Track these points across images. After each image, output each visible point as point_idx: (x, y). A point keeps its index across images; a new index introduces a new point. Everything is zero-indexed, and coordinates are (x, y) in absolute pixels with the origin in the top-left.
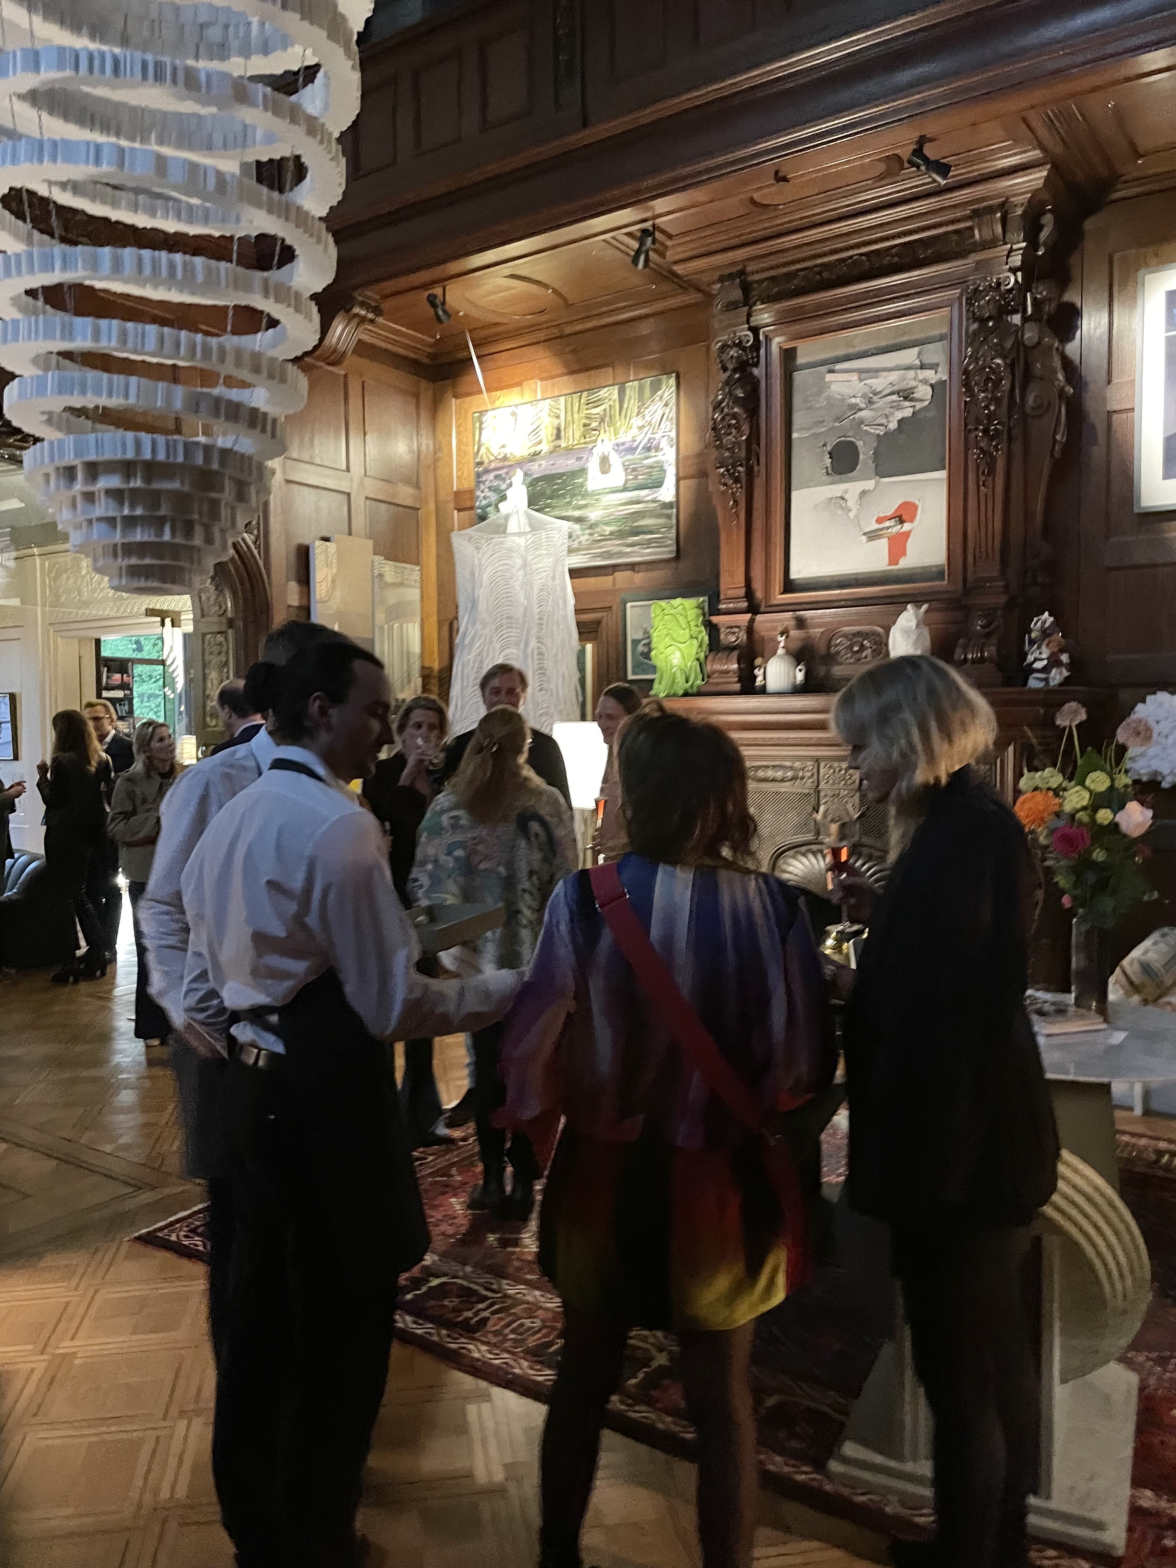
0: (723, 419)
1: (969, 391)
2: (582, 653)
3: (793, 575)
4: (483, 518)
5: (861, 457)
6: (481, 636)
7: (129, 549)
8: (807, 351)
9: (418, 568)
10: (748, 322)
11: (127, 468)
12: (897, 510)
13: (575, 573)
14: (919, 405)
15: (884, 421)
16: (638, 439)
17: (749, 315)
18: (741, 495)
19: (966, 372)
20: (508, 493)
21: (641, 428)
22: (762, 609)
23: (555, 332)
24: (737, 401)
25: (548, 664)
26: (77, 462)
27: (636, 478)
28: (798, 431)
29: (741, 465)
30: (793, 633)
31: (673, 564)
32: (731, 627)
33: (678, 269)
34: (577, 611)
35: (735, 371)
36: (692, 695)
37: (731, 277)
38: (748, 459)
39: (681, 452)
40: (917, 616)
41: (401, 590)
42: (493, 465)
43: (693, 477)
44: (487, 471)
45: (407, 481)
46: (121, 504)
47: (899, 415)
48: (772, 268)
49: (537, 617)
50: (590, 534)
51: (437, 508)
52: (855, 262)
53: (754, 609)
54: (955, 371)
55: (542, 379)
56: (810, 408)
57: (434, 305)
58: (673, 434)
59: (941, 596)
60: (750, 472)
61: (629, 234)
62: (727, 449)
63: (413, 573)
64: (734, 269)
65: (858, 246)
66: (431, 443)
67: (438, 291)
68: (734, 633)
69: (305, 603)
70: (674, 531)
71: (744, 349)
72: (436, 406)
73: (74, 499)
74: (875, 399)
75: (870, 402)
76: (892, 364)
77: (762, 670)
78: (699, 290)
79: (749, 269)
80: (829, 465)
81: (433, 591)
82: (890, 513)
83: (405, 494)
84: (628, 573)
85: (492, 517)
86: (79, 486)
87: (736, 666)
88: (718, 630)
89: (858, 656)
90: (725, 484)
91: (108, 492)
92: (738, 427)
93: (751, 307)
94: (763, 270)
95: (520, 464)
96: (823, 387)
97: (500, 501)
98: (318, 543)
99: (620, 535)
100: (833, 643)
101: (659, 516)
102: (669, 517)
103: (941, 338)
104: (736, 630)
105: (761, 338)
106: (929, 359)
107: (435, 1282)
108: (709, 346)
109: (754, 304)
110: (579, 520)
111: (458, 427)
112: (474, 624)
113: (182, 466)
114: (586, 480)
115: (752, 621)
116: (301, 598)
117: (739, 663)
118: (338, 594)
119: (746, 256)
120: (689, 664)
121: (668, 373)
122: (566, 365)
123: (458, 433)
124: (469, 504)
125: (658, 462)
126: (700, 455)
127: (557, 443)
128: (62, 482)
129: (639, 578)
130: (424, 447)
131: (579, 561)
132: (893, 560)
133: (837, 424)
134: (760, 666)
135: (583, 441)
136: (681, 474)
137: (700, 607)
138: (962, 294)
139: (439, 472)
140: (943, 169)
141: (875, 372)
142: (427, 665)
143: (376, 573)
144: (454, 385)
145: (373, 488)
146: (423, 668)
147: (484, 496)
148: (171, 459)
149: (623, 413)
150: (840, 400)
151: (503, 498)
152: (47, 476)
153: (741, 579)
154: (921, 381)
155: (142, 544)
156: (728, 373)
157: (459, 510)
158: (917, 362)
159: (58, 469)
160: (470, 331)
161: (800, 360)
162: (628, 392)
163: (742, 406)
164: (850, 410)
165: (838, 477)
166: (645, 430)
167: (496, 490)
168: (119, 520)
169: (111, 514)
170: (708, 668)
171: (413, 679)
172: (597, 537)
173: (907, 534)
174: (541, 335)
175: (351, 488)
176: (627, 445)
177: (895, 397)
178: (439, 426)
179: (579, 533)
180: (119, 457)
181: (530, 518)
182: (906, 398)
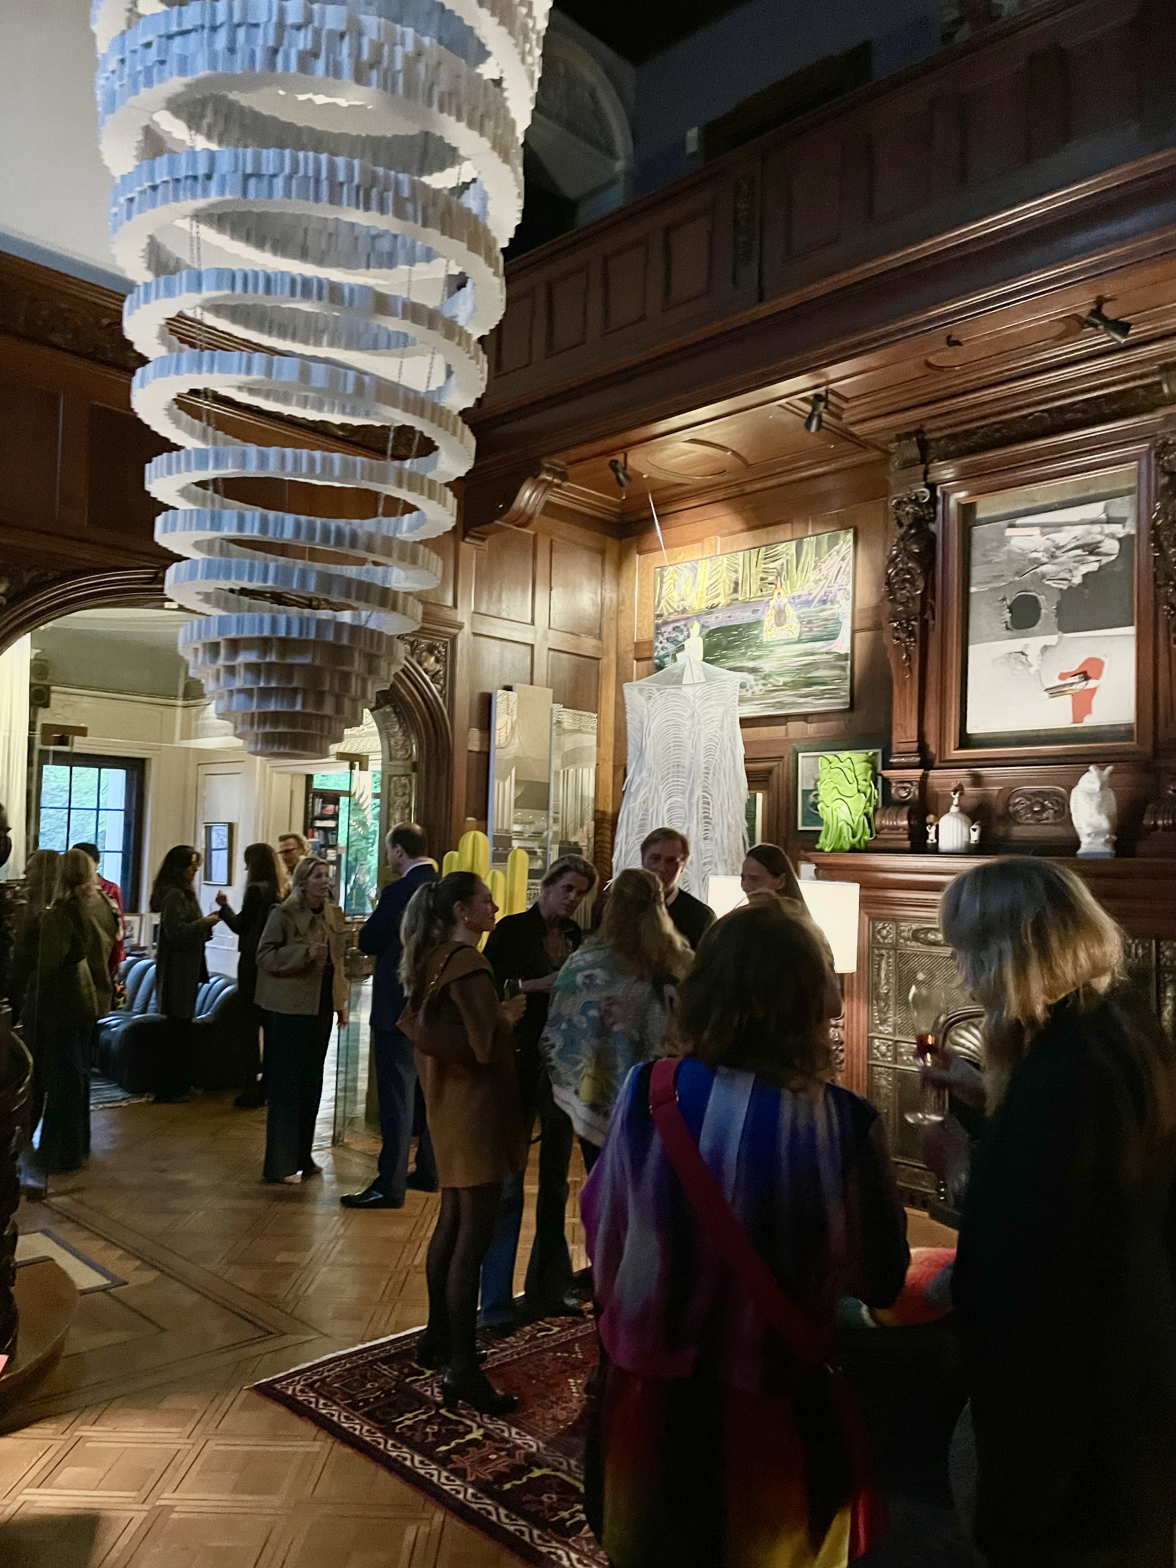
0: (897, 574)
1: (1159, 547)
2: (752, 802)
3: (971, 729)
4: (660, 667)
5: (1043, 611)
6: (646, 785)
7: (265, 718)
8: (987, 506)
9: (595, 715)
10: (925, 479)
11: (264, 644)
12: (1082, 666)
13: (745, 722)
14: (1105, 560)
15: (1067, 576)
16: (815, 593)
17: (926, 473)
18: (915, 649)
19: (1154, 526)
20: (685, 643)
21: (817, 582)
22: (937, 764)
23: (735, 490)
24: (911, 556)
25: (714, 814)
26: (219, 639)
27: (811, 630)
28: (975, 586)
29: (915, 620)
30: (968, 790)
31: (848, 716)
32: (903, 782)
33: (853, 429)
34: (746, 760)
35: (910, 527)
36: (860, 851)
37: (908, 435)
38: (923, 612)
39: (858, 604)
40: (1100, 777)
41: (578, 735)
42: (672, 617)
43: (869, 629)
44: (666, 623)
45: (590, 633)
46: (259, 677)
47: (1084, 569)
48: (950, 426)
49: (703, 766)
50: (764, 685)
51: (618, 658)
52: (1036, 418)
53: (926, 764)
54: (1144, 522)
55: (722, 536)
56: (990, 562)
57: (615, 470)
58: (850, 588)
59: (1126, 758)
60: (924, 625)
61: (804, 400)
62: (902, 604)
63: (590, 720)
64: (913, 428)
65: (1039, 403)
66: (614, 596)
67: (620, 457)
68: (905, 788)
69: (485, 749)
70: (848, 682)
71: (920, 505)
72: (621, 562)
73: (218, 671)
74: (1058, 553)
75: (1053, 556)
76: (1076, 519)
77: (934, 828)
78: (878, 449)
79: (926, 429)
80: (1008, 620)
81: (609, 737)
82: (1074, 668)
83: (588, 645)
84: (801, 724)
85: (670, 666)
86: (221, 661)
87: (906, 822)
88: (890, 783)
89: (1039, 817)
90: (898, 639)
91: (248, 666)
92: (912, 582)
93: (927, 465)
94: (940, 429)
95: (698, 616)
96: (1004, 541)
97: (678, 652)
98: (500, 692)
99: (794, 685)
100: (1012, 802)
101: (834, 667)
102: (843, 668)
103: (1129, 492)
104: (908, 785)
105: (939, 494)
106: (1115, 513)
107: (537, 1473)
108: (886, 503)
109: (932, 462)
110: (753, 671)
111: (640, 581)
112: (641, 771)
113: (315, 642)
114: (762, 631)
115: (924, 777)
116: (482, 744)
117: (909, 820)
118: (516, 741)
119: (925, 415)
120: (856, 819)
121: (846, 528)
122: (746, 521)
123: (640, 587)
124: (647, 654)
125: (833, 615)
126: (877, 608)
127: (735, 596)
128: (208, 656)
129: (811, 728)
130: (607, 601)
131: (751, 710)
132: (1077, 718)
133: (1017, 578)
134: (931, 825)
135: (760, 594)
136: (857, 627)
137: (871, 761)
138: (1150, 448)
139: (622, 623)
140: (1123, 328)
141: (1059, 526)
142: (601, 809)
143: (554, 720)
144: (639, 542)
145: (555, 640)
146: (596, 811)
147: (662, 647)
148: (304, 637)
149: (800, 567)
150: (1021, 554)
151: (681, 648)
152: (196, 650)
153: (913, 733)
154: (1107, 535)
155: (275, 714)
156: (905, 528)
157: (638, 660)
158: (1104, 516)
159: (204, 644)
160: (652, 492)
161: (980, 515)
162: (805, 547)
163: (917, 561)
164: (1031, 564)
165: (1016, 632)
166: (821, 584)
167: (674, 641)
168: (255, 692)
169: (248, 686)
170: (877, 822)
171: (586, 822)
172: (770, 687)
173: (1093, 691)
174: (721, 495)
175: (535, 639)
176: (803, 598)
177: (1079, 552)
178: (623, 580)
179: (754, 683)
180: (256, 634)
181: (704, 670)
182: (1091, 553)
